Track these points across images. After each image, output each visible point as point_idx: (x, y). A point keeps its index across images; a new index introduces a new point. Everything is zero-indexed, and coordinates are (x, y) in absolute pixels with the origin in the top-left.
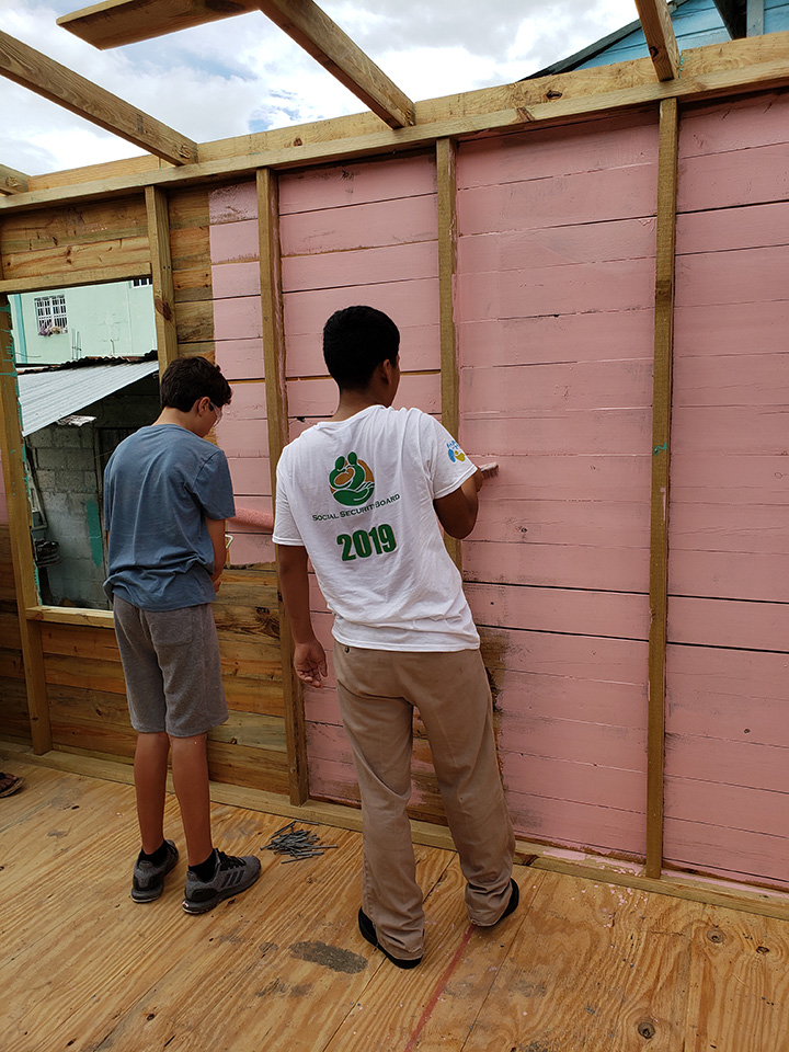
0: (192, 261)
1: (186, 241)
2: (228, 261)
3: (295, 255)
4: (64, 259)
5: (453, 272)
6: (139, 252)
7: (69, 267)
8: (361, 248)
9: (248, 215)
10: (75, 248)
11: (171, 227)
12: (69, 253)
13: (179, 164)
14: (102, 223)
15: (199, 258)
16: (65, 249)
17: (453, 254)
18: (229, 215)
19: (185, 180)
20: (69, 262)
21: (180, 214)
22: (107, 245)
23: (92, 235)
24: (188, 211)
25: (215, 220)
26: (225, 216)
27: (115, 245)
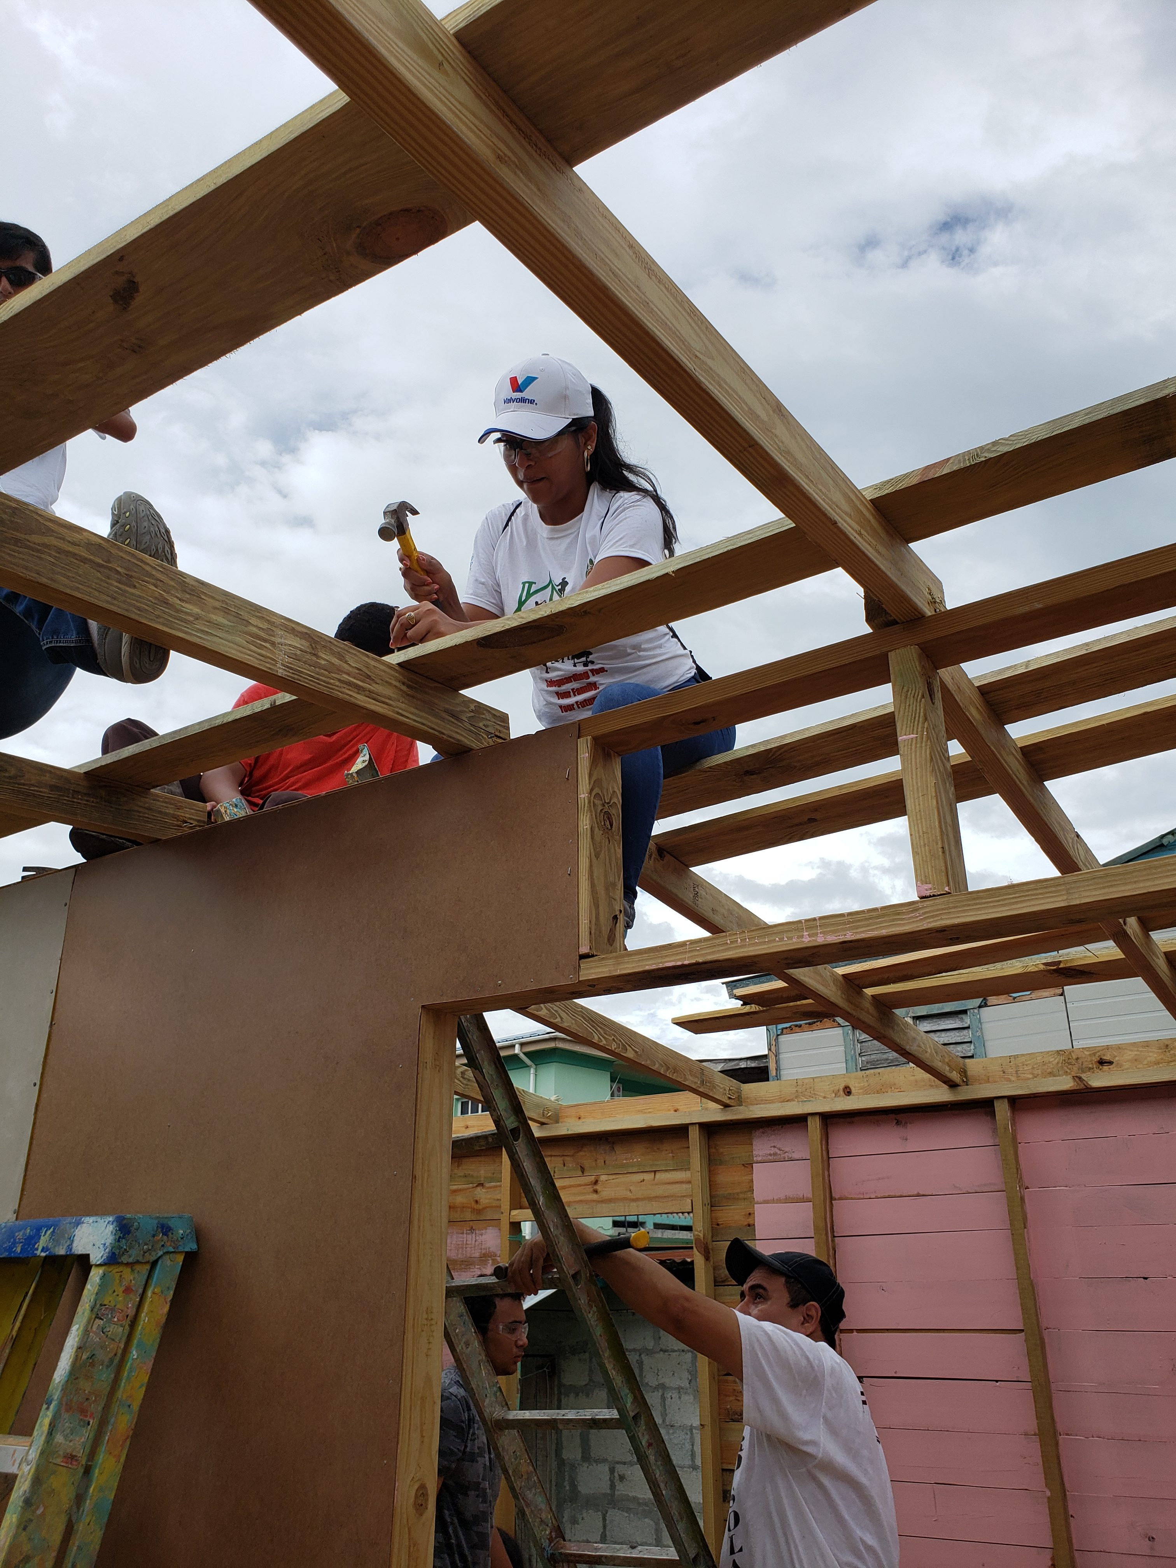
0: (732, 1198)
1: (728, 1177)
2: (773, 1201)
3: (847, 1199)
4: (590, 1188)
5: (1025, 1228)
6: (674, 1186)
7: (595, 1197)
8: (918, 1195)
9: (795, 1156)
10: (603, 1178)
11: (712, 1162)
12: (596, 1182)
13: (726, 1106)
14: (637, 1155)
15: (741, 1196)
16: (593, 1178)
17: (1022, 1208)
18: (775, 1154)
19: (731, 1120)
20: (596, 1191)
21: (721, 1150)
22: (641, 1176)
23: (623, 1166)
24: (731, 1149)
25: (759, 1159)
26: (770, 1155)
27: (648, 1177)
